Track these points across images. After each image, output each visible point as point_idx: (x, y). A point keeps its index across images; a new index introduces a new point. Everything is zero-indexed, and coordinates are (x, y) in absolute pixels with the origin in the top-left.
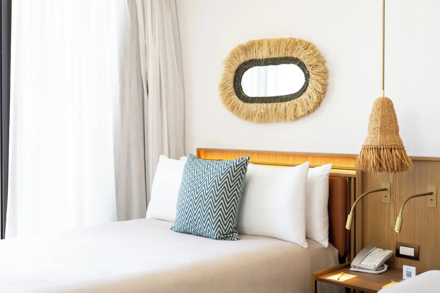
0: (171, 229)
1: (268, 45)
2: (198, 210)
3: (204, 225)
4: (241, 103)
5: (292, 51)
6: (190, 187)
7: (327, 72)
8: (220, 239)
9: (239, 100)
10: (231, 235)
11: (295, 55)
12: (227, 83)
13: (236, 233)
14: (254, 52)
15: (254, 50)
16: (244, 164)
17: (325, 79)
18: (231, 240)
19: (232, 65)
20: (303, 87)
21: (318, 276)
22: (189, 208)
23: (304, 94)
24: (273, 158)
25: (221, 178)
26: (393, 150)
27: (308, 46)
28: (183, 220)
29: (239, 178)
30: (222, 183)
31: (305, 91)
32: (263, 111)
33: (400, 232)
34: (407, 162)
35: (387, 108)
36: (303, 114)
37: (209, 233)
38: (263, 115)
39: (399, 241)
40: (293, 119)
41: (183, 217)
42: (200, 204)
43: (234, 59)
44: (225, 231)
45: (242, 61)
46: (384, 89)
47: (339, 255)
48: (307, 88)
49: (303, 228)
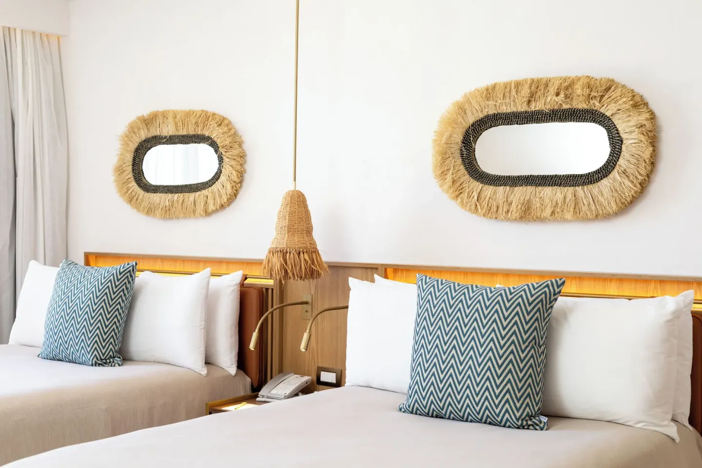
0: (38, 356)
1: (173, 117)
2: (69, 329)
3: (77, 348)
4: (141, 192)
5: (204, 127)
6: (61, 300)
7: (245, 156)
8: (97, 365)
9: (139, 188)
10: (112, 360)
11: (207, 134)
12: (124, 165)
13: (120, 358)
14: (158, 126)
15: (158, 123)
16: (130, 271)
17: (241, 165)
18: (111, 366)
19: (130, 142)
20: (216, 173)
21: (214, 407)
22: (59, 327)
23: (217, 182)
24: (180, 265)
25: (100, 288)
26: (302, 253)
27: (221, 122)
28: (51, 342)
29: (123, 289)
30: (100, 295)
31: (218, 179)
32: (167, 204)
33: (306, 350)
34: (318, 267)
35: (297, 203)
36: (214, 209)
37: (84, 358)
38: (168, 208)
39: (320, 365)
40: (204, 215)
41: (51, 339)
42: (73, 321)
43: (133, 134)
44: (103, 355)
45: (143, 138)
46: (295, 181)
47: (252, 386)
48: (220, 175)
49: (200, 350)
